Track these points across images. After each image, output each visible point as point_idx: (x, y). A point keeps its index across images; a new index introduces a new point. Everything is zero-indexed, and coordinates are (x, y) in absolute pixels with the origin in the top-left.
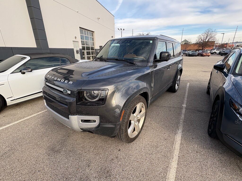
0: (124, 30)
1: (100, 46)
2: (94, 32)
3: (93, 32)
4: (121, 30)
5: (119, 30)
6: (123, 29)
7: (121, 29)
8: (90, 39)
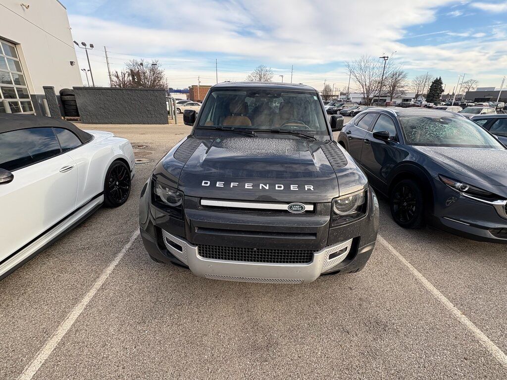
0: (92, 46)
1: (45, 88)
2: (19, 44)
3: (15, 44)
4: (84, 47)
5: (77, 44)
6: (88, 46)
7: (84, 44)
8: (9, 64)
